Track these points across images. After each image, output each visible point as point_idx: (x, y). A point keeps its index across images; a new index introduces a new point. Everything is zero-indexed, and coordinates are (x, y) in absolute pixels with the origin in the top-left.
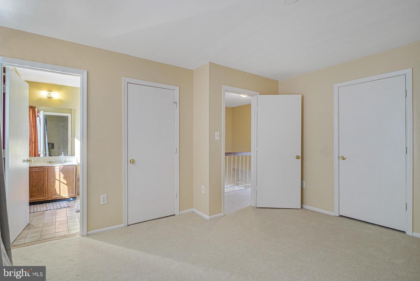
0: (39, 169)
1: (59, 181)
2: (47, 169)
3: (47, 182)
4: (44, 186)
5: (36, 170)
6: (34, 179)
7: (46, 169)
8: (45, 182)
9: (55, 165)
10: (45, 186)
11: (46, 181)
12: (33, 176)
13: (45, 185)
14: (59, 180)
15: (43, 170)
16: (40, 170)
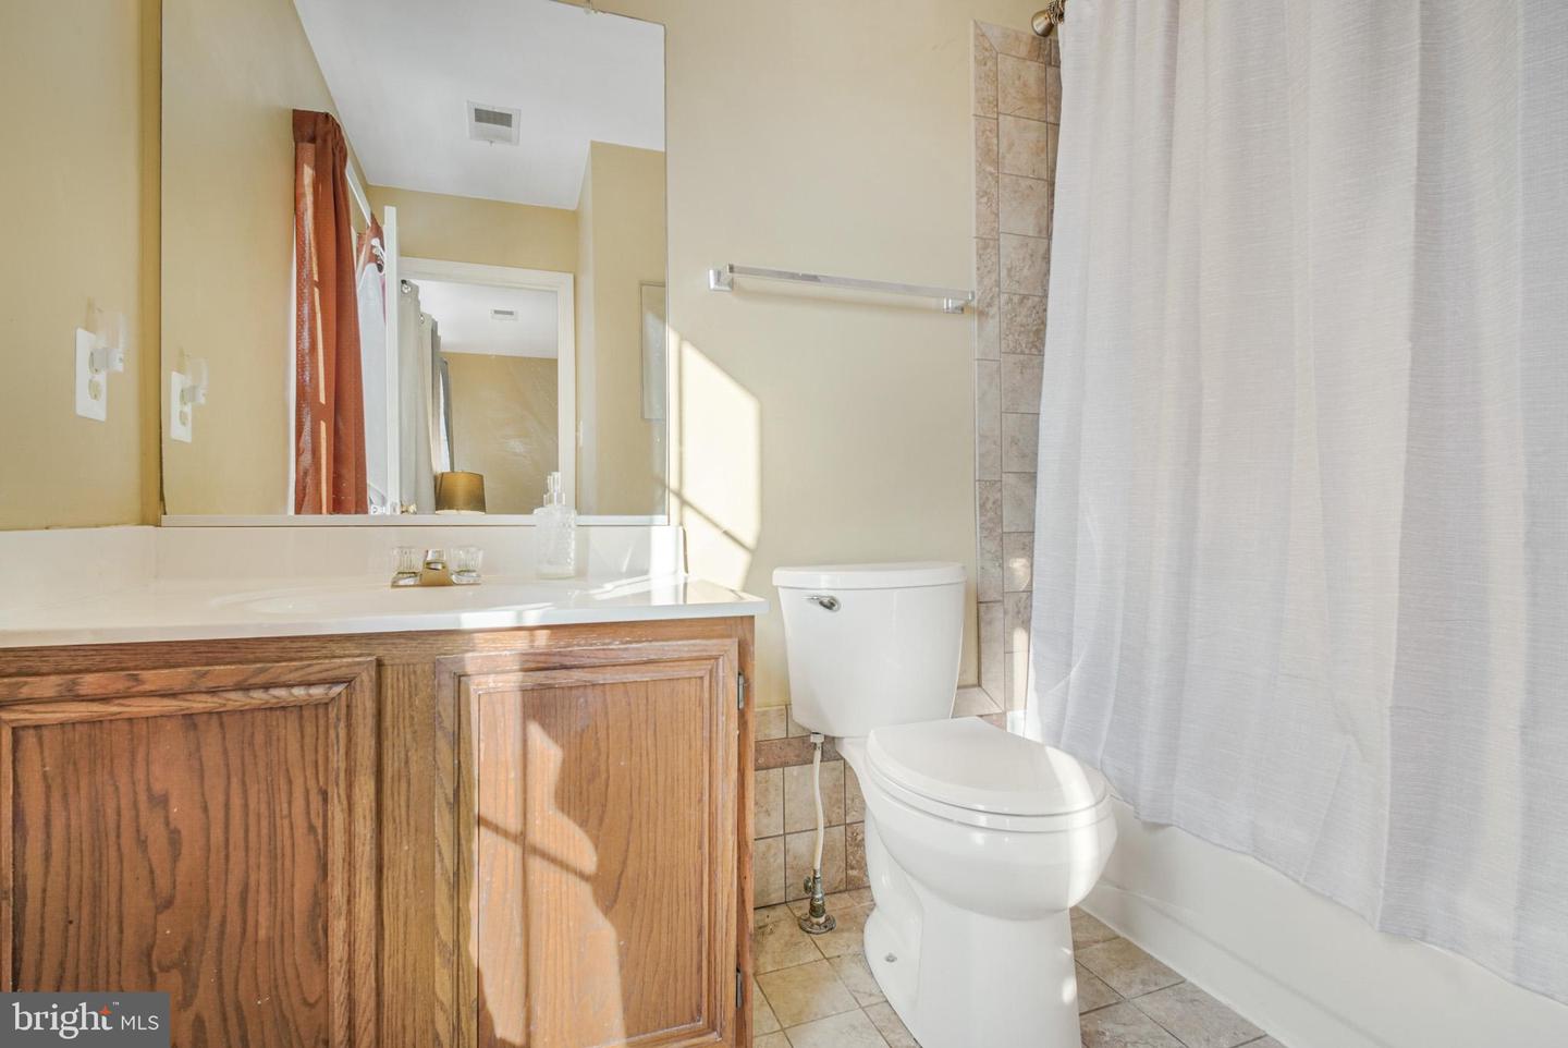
0: (244, 687)
1: (520, 838)
2: (366, 679)
3: (365, 874)
4: (321, 953)
5: (200, 703)
6: (174, 839)
7: (349, 681)
8: (338, 891)
9: (470, 620)
10: (338, 950)
11: (350, 865)
12: (161, 802)
13: (338, 926)
14: (513, 825)
15: (317, 691)
16: (258, 696)
